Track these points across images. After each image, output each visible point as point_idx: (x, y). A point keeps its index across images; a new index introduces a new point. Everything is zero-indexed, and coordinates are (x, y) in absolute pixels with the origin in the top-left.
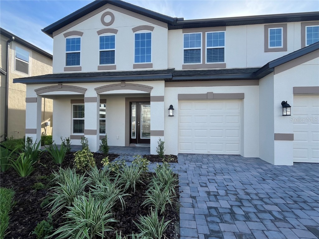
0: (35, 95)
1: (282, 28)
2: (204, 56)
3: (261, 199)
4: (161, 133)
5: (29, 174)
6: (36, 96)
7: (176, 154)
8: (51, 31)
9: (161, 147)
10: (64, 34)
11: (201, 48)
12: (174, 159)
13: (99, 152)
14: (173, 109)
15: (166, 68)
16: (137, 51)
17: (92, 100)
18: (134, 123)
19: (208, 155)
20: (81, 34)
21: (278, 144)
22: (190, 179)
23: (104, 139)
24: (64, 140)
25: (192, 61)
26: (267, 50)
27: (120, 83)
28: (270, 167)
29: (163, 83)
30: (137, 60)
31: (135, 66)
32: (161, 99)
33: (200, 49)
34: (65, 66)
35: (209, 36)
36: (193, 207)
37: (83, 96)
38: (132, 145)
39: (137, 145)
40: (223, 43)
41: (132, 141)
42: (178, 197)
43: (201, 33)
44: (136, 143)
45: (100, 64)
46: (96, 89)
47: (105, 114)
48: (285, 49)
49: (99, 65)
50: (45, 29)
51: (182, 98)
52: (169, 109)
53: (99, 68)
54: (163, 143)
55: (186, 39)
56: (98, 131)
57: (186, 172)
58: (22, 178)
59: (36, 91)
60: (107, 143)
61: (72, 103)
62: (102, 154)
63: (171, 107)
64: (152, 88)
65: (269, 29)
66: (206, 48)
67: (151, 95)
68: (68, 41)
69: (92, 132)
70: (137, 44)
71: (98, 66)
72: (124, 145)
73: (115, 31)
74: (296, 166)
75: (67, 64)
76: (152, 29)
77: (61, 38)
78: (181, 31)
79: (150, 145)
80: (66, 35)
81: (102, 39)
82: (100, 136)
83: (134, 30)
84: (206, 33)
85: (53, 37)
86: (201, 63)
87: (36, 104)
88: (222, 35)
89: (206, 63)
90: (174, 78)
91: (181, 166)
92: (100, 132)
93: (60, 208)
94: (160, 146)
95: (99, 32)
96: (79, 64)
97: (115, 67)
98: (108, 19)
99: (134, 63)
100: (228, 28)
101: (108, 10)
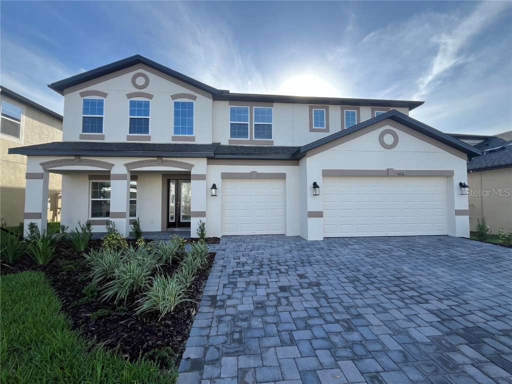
0: (40, 170)
1: (325, 110)
2: (251, 131)
3: (279, 263)
4: (202, 214)
5: (47, 262)
6: (42, 171)
7: (219, 236)
8: (61, 87)
9: (202, 229)
10: (80, 93)
11: (249, 123)
12: (216, 240)
13: (130, 238)
14: (216, 188)
15: (210, 142)
16: (176, 122)
17: (120, 177)
18: (172, 205)
19: (253, 236)
20: (105, 95)
22: (226, 255)
23: (135, 224)
24: (83, 225)
25: (239, 135)
26: (312, 130)
27: (156, 159)
28: (303, 242)
29: (205, 161)
30: (176, 131)
31: (174, 138)
32: (202, 177)
34: (81, 133)
35: (257, 112)
36: (222, 271)
37: (109, 172)
38: (170, 229)
39: (177, 230)
40: (270, 119)
41: (170, 225)
42: (211, 267)
43: (249, 107)
44: (175, 227)
45: (130, 133)
46: (126, 165)
47: (136, 191)
48: (327, 130)
49: (128, 134)
50: (52, 84)
51: (225, 176)
52: (212, 188)
53: (129, 138)
54: (204, 224)
55: (232, 111)
56: (128, 214)
57: (224, 250)
58: (41, 266)
59: (42, 164)
60: (139, 227)
61: (90, 179)
62: (133, 240)
63: (214, 187)
64: (193, 166)
65: (313, 110)
66: (254, 123)
67: (192, 173)
68: (86, 103)
69: (121, 215)
70: (176, 113)
71: (128, 136)
73: (151, 97)
74: (326, 240)
75: (84, 131)
76: (194, 98)
77: (76, 97)
78: (227, 103)
79: (190, 229)
80: (82, 95)
81: (132, 104)
82: (130, 220)
83: (174, 97)
84: (254, 107)
85: (64, 95)
86: (249, 139)
87: (42, 181)
88: (270, 112)
89: (254, 139)
90: (217, 156)
91: (222, 246)
92: (131, 216)
93: (100, 279)
94: (200, 227)
95: (129, 96)
96: (101, 132)
97: (149, 138)
98: (140, 81)
99: (173, 135)
100: (275, 104)
101: (141, 71)
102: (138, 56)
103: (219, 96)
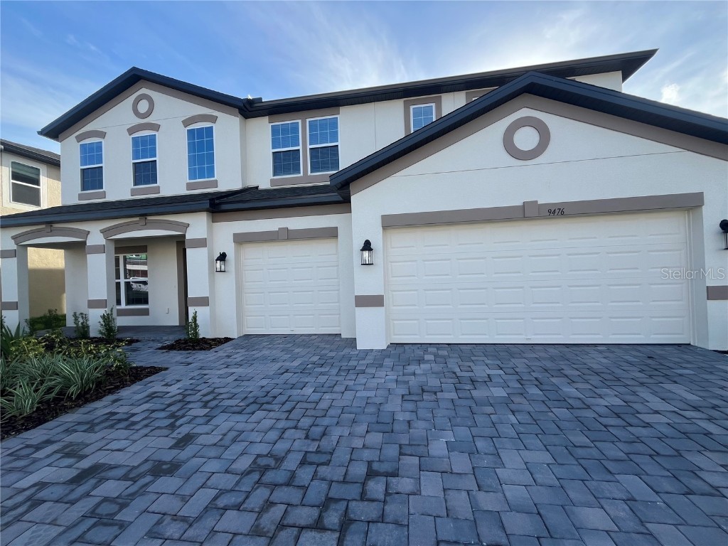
0: (11, 245)
1: (433, 105)
2: (305, 161)
4: (206, 301)
6: (15, 247)
8: (56, 131)
10: (76, 137)
11: (300, 148)
14: (225, 260)
16: (192, 160)
17: (98, 249)
20: (103, 135)
21: (364, 313)
25: (287, 171)
27: (138, 219)
30: (192, 175)
31: (189, 186)
32: (201, 243)
33: (299, 150)
34: (80, 192)
35: (313, 126)
37: (84, 243)
40: (334, 136)
43: (300, 121)
45: (135, 185)
46: (103, 231)
47: (146, 269)
49: (132, 187)
50: (43, 130)
51: (241, 240)
52: (218, 260)
53: (133, 192)
55: (275, 131)
59: (14, 237)
64: (188, 226)
65: (412, 107)
66: (309, 147)
67: (188, 237)
68: (83, 149)
69: (99, 304)
70: (191, 147)
71: (132, 189)
72: (178, 324)
73: (156, 127)
75: (84, 188)
76: (214, 119)
77: (72, 143)
78: (266, 119)
80: (79, 139)
81: (135, 142)
83: (186, 123)
84: (308, 120)
85: (60, 142)
86: (302, 174)
87: (15, 259)
88: (334, 124)
89: (309, 173)
95: (131, 131)
96: (101, 187)
97: (157, 190)
98: (143, 107)
99: (188, 181)
100: (343, 110)
101: (144, 91)
102: (134, 69)
103: (249, 109)
